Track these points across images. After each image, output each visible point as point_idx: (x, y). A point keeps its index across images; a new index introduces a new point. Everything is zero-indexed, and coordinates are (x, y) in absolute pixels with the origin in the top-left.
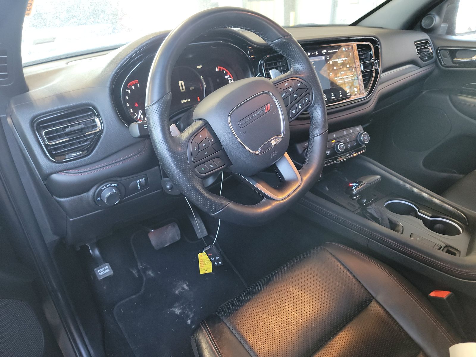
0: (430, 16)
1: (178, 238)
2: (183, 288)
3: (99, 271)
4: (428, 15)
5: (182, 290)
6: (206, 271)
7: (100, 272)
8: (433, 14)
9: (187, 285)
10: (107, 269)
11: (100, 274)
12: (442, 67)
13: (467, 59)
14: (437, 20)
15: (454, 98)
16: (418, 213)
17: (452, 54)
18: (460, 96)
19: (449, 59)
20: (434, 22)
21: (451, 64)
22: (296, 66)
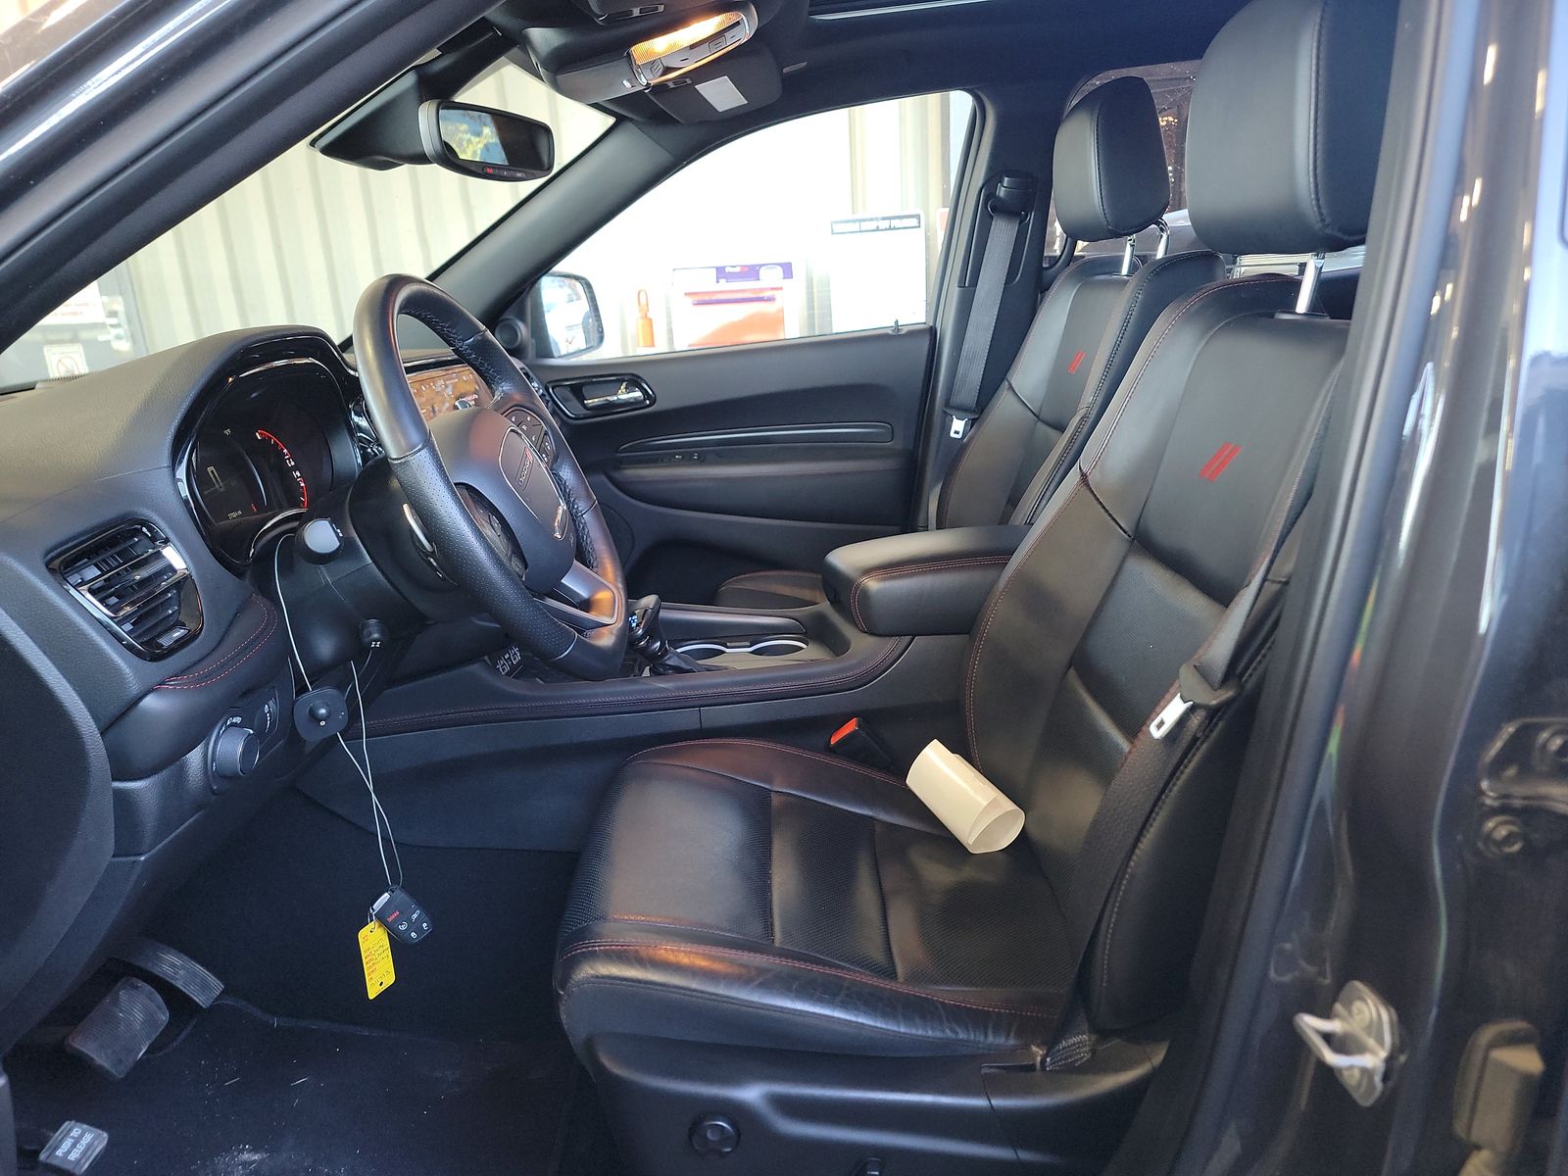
0: (508, 322)
1: (164, 1018)
2: (245, 1164)
3: (59, 1153)
4: (503, 320)
5: (244, 1168)
6: (381, 984)
7: (69, 1152)
8: (508, 319)
9: (250, 1151)
10: (81, 1136)
11: (73, 1157)
12: (569, 420)
13: (609, 398)
14: (523, 330)
15: (617, 475)
16: (727, 650)
17: (577, 393)
18: (624, 469)
19: (575, 403)
20: (519, 334)
21: (583, 412)
22: (506, 387)
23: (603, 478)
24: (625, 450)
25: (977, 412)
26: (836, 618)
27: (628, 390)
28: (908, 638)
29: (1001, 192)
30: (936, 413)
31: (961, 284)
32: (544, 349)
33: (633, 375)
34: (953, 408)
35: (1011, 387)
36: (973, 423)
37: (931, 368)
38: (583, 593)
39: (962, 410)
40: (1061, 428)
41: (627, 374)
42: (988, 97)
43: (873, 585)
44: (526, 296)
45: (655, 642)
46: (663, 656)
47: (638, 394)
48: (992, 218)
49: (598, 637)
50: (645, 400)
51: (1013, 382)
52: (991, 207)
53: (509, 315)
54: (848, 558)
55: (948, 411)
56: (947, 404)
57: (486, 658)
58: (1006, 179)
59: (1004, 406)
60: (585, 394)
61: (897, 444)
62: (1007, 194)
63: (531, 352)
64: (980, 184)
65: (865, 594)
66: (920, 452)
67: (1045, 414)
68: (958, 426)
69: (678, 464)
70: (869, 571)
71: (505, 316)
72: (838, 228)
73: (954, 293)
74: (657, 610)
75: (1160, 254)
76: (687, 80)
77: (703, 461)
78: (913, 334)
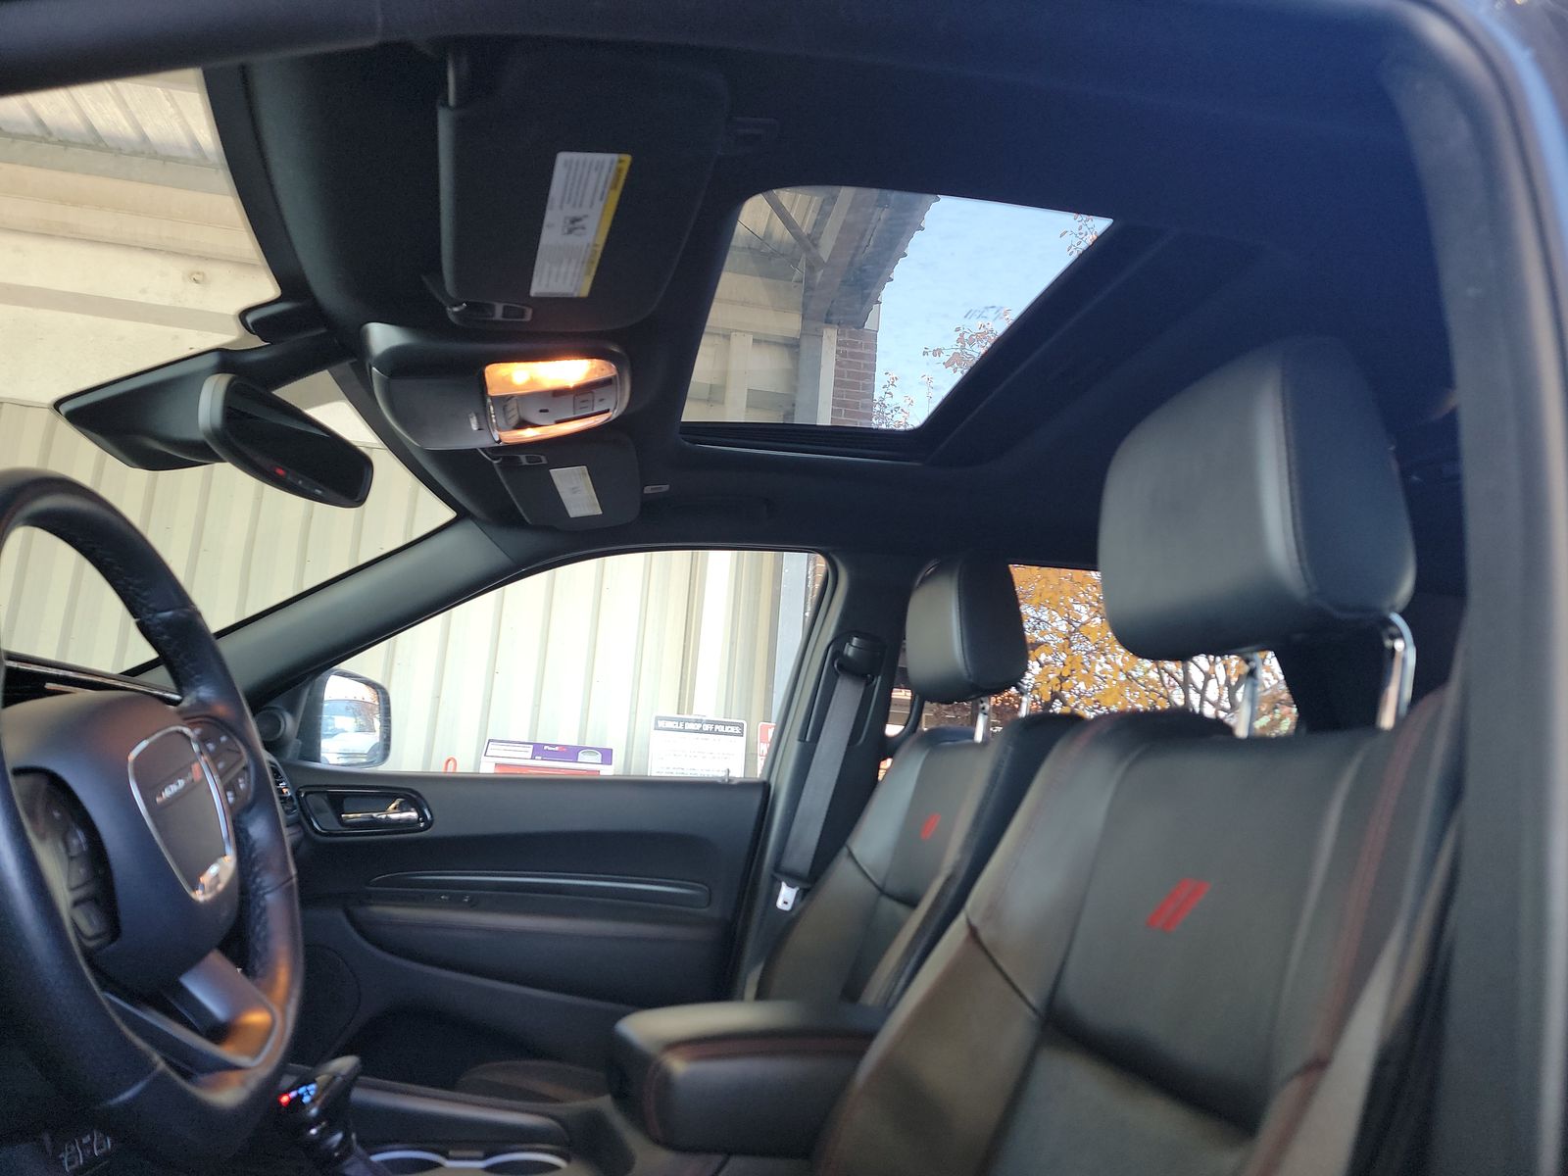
0: (274, 708)
12: (318, 837)
13: (375, 815)
14: (290, 724)
15: (360, 912)
16: (449, 1164)
17: (338, 803)
18: (371, 905)
19: (330, 815)
20: (283, 726)
21: (335, 827)
22: (204, 692)
23: (340, 915)
24: (378, 884)
25: (810, 883)
26: (618, 1120)
27: (401, 809)
28: (718, 1159)
29: (850, 651)
30: (763, 878)
31: (802, 738)
32: (311, 750)
33: (413, 791)
34: (781, 873)
35: (851, 855)
36: (804, 895)
37: (761, 825)
38: (216, 1008)
39: (793, 878)
40: (911, 902)
41: (406, 790)
42: (842, 561)
43: (679, 1066)
44: (305, 686)
45: (333, 1133)
46: (342, 1158)
47: (414, 815)
48: (838, 675)
49: (213, 1087)
50: (419, 822)
51: (855, 851)
52: (838, 666)
53: (276, 703)
54: (647, 1027)
55: (777, 875)
56: (777, 867)
57: (46, 1138)
58: (855, 639)
59: (843, 875)
60: (346, 808)
61: (714, 912)
62: (855, 652)
63: (291, 753)
64: (829, 640)
65: (666, 1080)
66: (740, 922)
67: (891, 886)
68: (786, 896)
69: (442, 906)
70: (675, 1045)
71: (272, 704)
72: (661, 724)
73: (792, 748)
74: (350, 1081)
75: (1023, 713)
76: (543, 457)
77: (474, 906)
78: (744, 786)
